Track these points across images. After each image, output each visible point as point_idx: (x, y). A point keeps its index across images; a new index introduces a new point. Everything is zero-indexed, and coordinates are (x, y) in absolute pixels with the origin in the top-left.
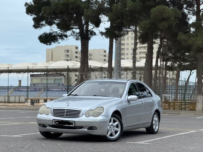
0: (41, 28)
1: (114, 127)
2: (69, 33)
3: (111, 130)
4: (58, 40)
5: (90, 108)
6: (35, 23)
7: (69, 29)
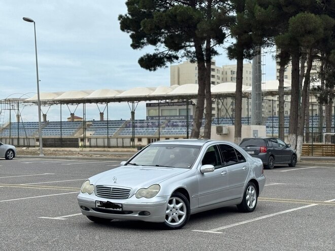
0: (142, 47)
1: (177, 209)
2: (181, 52)
3: (173, 214)
4: (166, 63)
5: (144, 186)
6: (133, 41)
7: (182, 48)
